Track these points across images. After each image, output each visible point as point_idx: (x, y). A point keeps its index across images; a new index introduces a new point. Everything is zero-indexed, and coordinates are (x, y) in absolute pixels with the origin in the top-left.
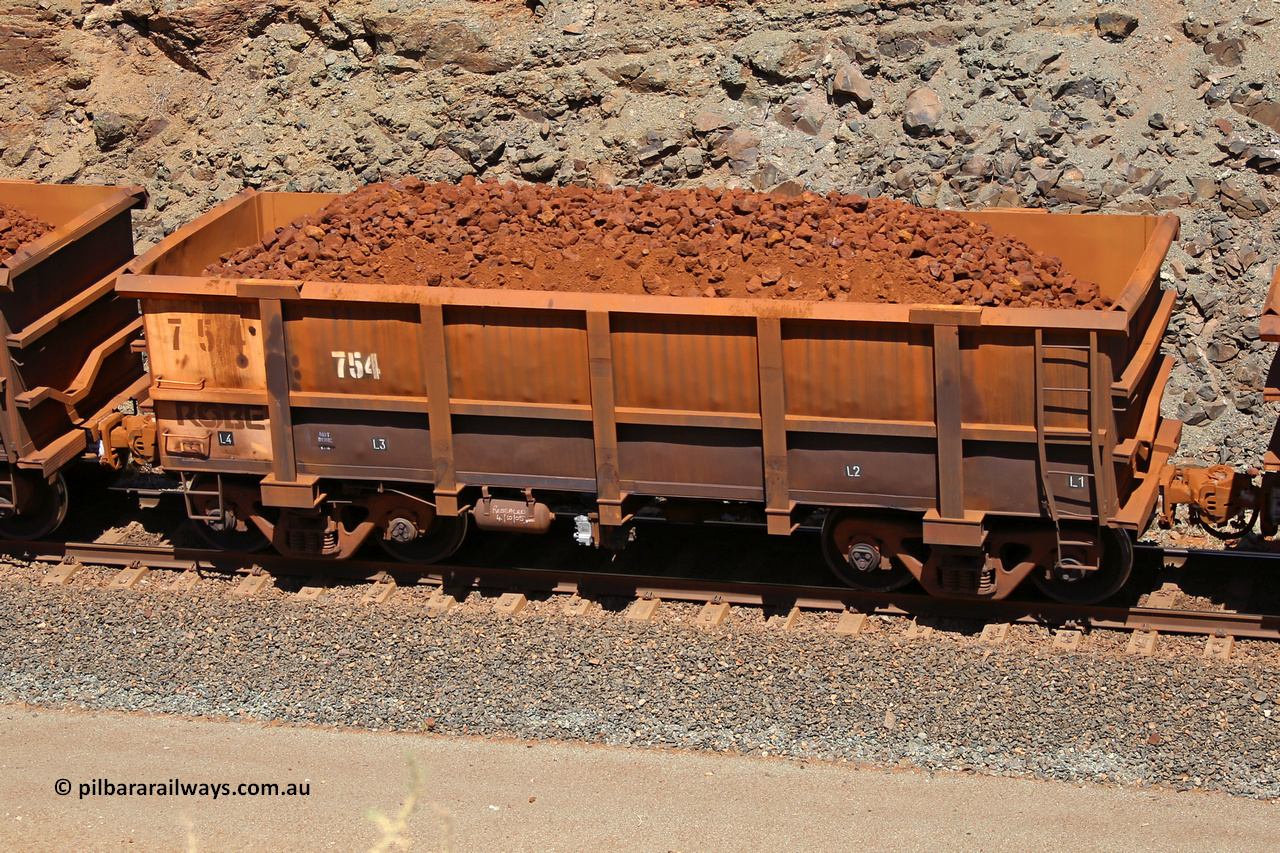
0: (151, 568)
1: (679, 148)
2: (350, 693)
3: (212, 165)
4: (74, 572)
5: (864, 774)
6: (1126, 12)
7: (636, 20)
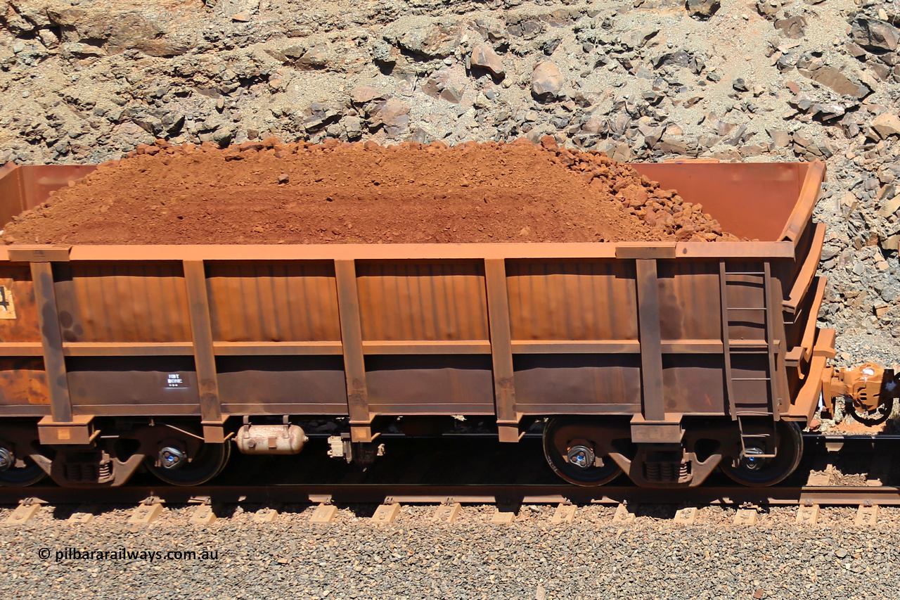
1: (340, 117)
7: (296, 9)
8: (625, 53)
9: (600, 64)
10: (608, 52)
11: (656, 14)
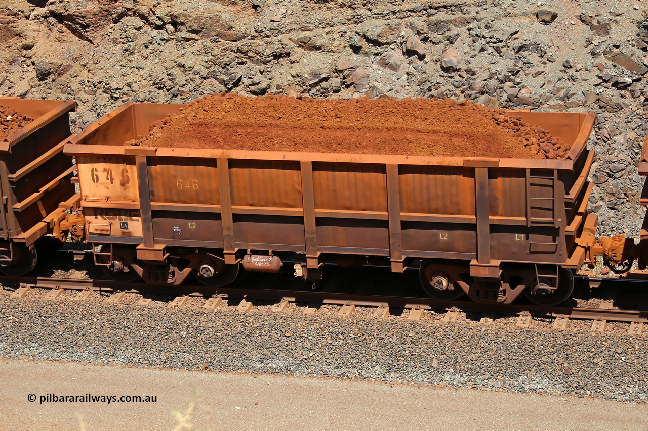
0: (65, 289)
1: (329, 78)
2: (165, 351)
3: (95, 87)
4: (26, 291)
5: (422, 390)
6: (551, 10)
7: (307, 14)
8: (498, 44)
9: (483, 50)
10: (487, 43)
11: (518, 21)
